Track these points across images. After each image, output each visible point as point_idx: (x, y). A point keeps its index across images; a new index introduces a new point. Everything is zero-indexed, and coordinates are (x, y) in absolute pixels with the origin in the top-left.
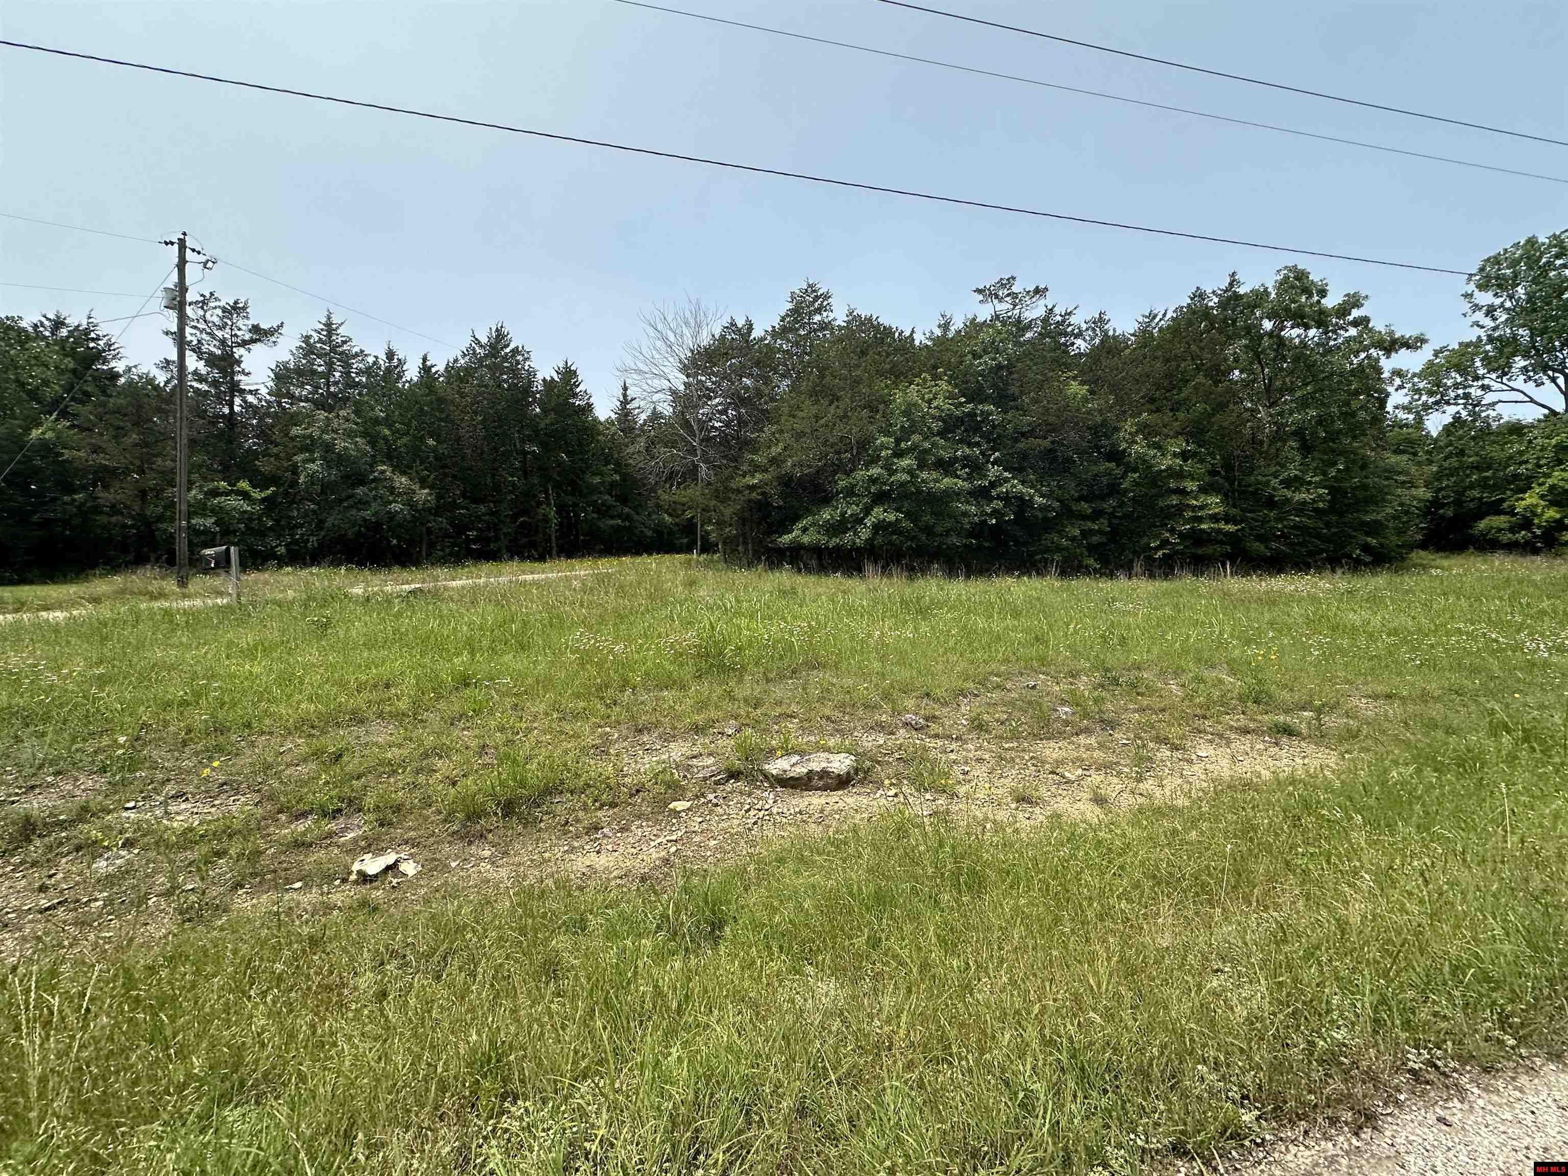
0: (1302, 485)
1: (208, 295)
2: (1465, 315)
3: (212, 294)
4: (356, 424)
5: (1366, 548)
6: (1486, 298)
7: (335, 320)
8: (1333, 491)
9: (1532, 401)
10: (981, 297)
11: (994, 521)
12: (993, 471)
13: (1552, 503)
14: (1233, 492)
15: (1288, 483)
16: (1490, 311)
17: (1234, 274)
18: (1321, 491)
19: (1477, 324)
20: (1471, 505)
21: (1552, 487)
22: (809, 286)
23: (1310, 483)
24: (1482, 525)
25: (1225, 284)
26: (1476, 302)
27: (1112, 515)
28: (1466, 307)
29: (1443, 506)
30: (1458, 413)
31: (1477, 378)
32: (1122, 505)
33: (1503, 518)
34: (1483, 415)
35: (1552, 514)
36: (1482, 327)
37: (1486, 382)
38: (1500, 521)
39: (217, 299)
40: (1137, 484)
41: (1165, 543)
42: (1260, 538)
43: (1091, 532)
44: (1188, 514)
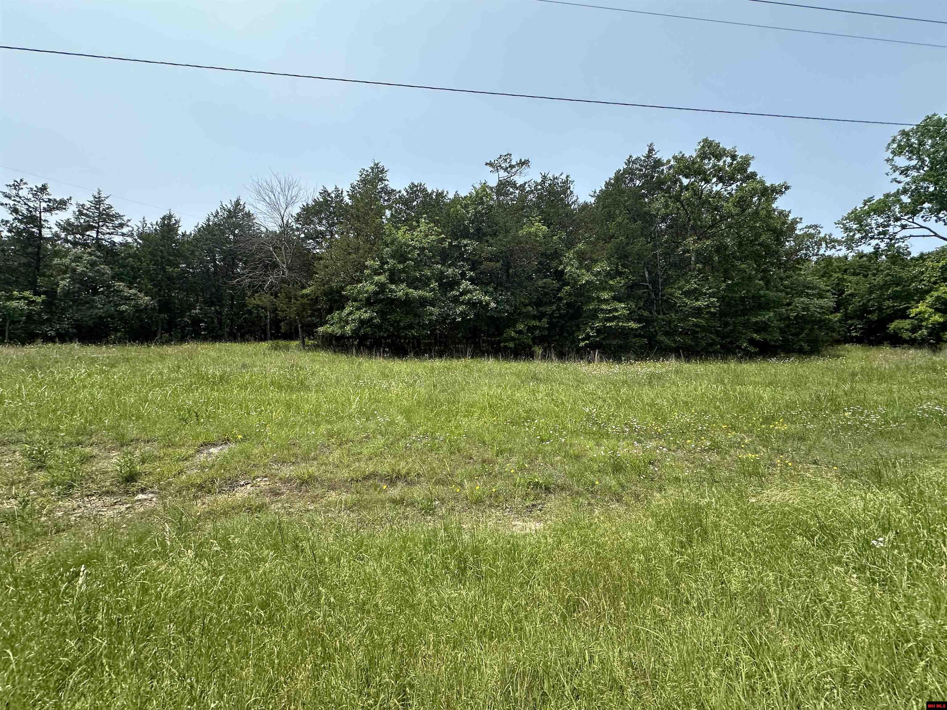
0: (700, 295)
1: (19, 181)
2: (887, 174)
3: (21, 180)
4: (98, 257)
5: (752, 342)
6: (902, 161)
7: (103, 195)
8: (722, 299)
9: (936, 235)
10: (491, 169)
11: (460, 319)
12: (465, 284)
13: (937, 310)
14: (658, 301)
15: (687, 294)
16: (905, 171)
17: (651, 144)
18: (712, 300)
19: (895, 180)
20: (888, 311)
21: (938, 298)
22: (375, 164)
23: (705, 294)
24: (892, 326)
25: (645, 152)
26: (896, 164)
27: (551, 316)
28: (888, 168)
29: (870, 312)
30: (877, 244)
31: (897, 219)
32: (558, 309)
33: (908, 321)
34: (896, 245)
35: (938, 318)
36: (899, 182)
37: (904, 222)
38: (906, 324)
39: (25, 183)
40: (570, 295)
41: (588, 337)
42: (666, 334)
43: (535, 328)
44: (601, 316)
